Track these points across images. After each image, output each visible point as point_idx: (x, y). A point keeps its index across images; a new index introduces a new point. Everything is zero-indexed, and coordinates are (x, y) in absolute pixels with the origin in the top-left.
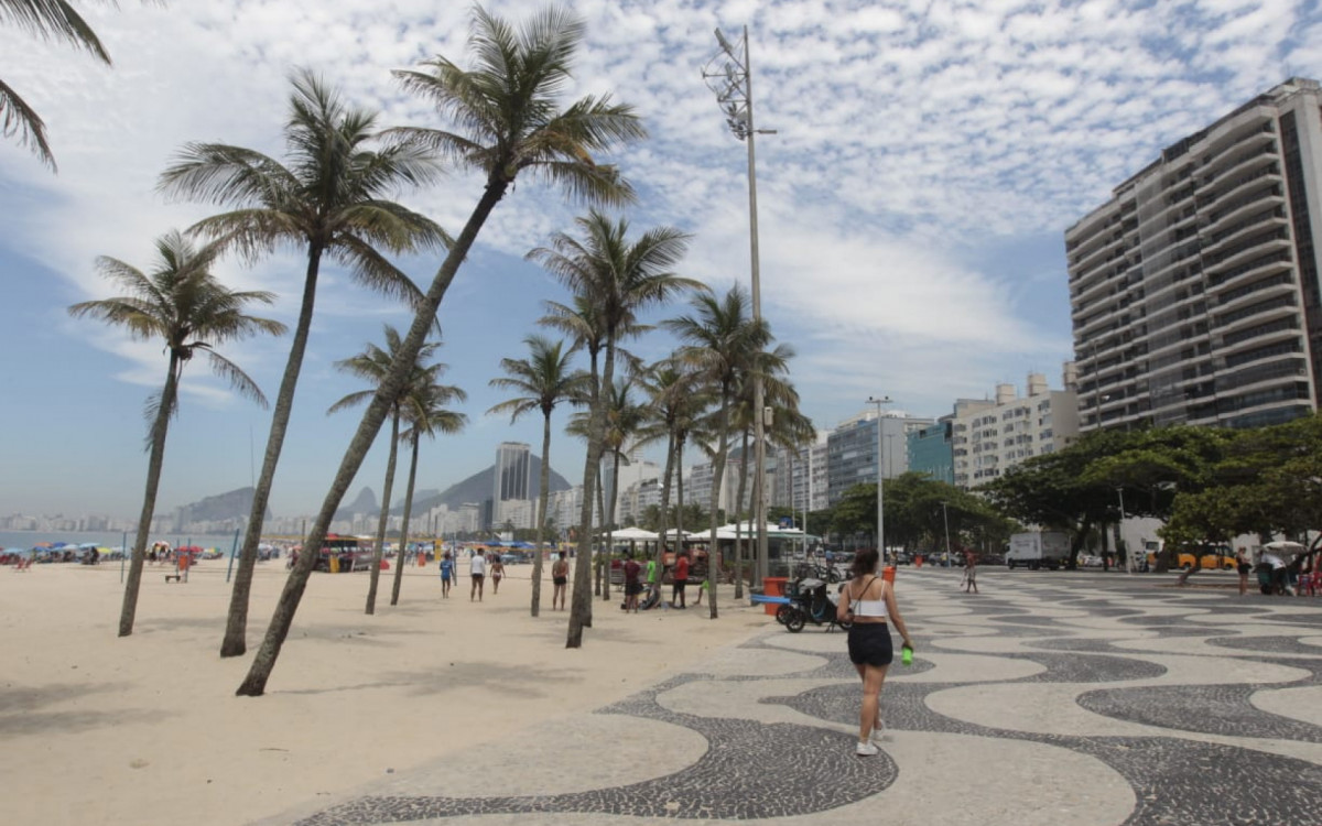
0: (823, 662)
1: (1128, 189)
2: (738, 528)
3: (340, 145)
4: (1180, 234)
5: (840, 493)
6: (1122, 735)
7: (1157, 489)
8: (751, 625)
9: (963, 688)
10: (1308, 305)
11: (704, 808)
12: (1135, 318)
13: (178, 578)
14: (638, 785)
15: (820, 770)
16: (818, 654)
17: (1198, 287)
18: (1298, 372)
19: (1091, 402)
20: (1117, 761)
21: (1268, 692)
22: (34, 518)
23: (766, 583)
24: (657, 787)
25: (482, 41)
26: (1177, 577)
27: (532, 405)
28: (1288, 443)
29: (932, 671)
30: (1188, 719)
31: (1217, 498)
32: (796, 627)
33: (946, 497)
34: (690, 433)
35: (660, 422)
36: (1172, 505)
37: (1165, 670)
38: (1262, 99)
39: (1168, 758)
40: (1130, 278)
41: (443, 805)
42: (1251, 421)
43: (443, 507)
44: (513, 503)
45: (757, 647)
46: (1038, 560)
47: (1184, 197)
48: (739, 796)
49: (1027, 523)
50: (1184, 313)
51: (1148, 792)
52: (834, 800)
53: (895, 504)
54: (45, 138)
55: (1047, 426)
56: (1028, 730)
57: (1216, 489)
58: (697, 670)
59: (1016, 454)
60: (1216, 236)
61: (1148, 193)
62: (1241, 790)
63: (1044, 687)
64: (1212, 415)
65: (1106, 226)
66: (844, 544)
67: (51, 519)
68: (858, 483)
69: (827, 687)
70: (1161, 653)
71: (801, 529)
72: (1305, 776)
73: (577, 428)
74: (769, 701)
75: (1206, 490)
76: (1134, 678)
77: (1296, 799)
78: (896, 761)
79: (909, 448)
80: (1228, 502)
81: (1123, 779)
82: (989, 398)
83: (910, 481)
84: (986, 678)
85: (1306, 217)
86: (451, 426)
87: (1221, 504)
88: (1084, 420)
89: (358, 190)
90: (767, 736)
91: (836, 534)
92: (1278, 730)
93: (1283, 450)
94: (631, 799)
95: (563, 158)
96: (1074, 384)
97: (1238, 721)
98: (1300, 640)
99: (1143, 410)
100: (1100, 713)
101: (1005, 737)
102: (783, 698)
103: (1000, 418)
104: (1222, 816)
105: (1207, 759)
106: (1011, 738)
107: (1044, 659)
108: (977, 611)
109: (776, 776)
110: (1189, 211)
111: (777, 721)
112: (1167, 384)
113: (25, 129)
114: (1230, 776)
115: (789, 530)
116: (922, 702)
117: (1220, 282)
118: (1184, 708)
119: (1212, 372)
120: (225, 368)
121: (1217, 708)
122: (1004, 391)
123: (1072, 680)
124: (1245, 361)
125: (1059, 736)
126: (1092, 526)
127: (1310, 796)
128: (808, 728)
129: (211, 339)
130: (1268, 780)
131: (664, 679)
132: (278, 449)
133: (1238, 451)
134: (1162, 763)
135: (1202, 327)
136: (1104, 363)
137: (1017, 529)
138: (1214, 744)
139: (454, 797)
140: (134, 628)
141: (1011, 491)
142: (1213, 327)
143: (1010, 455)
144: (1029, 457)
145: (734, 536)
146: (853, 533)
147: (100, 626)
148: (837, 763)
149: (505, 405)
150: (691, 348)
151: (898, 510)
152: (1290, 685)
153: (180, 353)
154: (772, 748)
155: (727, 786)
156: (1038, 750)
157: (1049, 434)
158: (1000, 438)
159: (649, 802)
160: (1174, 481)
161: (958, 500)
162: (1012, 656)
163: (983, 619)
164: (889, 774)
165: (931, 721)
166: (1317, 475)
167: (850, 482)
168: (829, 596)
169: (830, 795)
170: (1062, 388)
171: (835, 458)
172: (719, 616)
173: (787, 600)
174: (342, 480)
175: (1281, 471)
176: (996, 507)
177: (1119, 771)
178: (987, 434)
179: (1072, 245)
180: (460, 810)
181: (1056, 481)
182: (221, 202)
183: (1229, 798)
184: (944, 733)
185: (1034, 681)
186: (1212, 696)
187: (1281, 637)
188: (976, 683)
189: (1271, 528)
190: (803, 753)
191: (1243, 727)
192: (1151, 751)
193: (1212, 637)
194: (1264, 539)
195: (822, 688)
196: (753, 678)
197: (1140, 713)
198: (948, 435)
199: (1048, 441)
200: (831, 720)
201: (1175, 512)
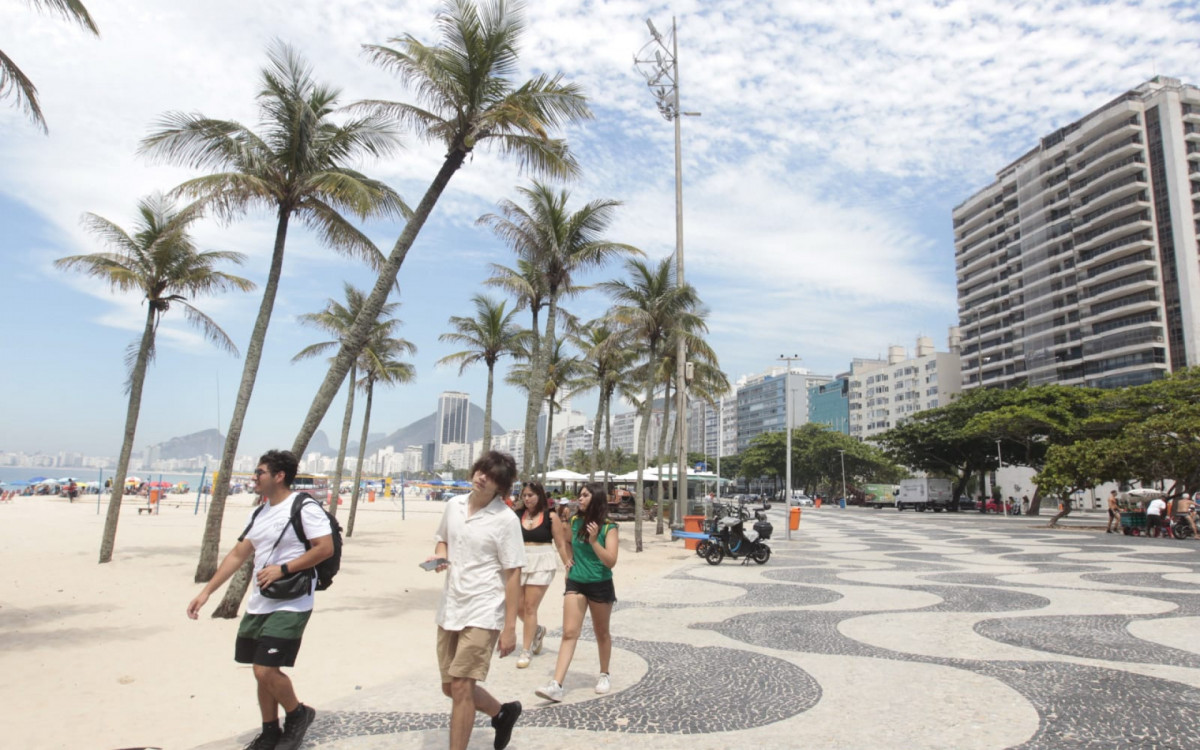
0: (743, 592)
1: (1010, 173)
2: (660, 471)
3: (308, 116)
4: (1054, 214)
5: (748, 441)
6: (1017, 659)
7: (1031, 441)
8: (673, 558)
9: (871, 617)
10: (1166, 279)
11: (651, 724)
12: (1013, 289)
13: (150, 511)
14: (589, 702)
15: (751, 689)
16: (737, 585)
17: (1070, 262)
18: (1156, 339)
19: (973, 363)
20: (1017, 683)
21: (1142, 622)
22: (14, 455)
23: (686, 520)
24: (606, 704)
25: (448, 20)
26: (1049, 519)
27: (478, 357)
28: (1148, 401)
29: (841, 601)
30: (1074, 646)
31: (1086, 450)
32: (715, 560)
33: (842, 445)
34: (617, 385)
35: (591, 375)
36: (1046, 456)
37: (1048, 602)
38: (1131, 95)
39: (1063, 681)
40: (1010, 253)
41: (411, 720)
42: (1113, 382)
43: (390, 449)
44: (453, 446)
45: (681, 578)
46: (924, 503)
47: (1059, 181)
48: (682, 712)
49: (914, 470)
50: (1056, 285)
51: (1049, 711)
52: (768, 717)
54: (37, 102)
55: (933, 384)
56: (934, 655)
57: (1085, 442)
58: (630, 598)
59: (905, 409)
60: (1087, 217)
61: (1027, 178)
62: (1132, 710)
63: (944, 616)
64: (1079, 376)
65: (989, 206)
66: (750, 486)
67: (30, 456)
68: (764, 432)
69: (749, 615)
70: (1043, 587)
71: (715, 472)
72: (1186, 698)
73: (516, 379)
74: (697, 626)
75: (1076, 442)
76: (1022, 609)
77: (1181, 717)
78: (819, 682)
79: (810, 401)
80: (1096, 454)
81: (1024, 699)
82: (882, 358)
83: (812, 431)
84: (890, 608)
85: (1166, 201)
86: (404, 376)
87: (1089, 455)
88: (966, 379)
89: (323, 158)
90: (700, 658)
91: (743, 478)
92: (1156, 656)
93: (1143, 408)
94: (583, 715)
95: (516, 131)
96: (958, 347)
97: (1119, 647)
98: (1164, 577)
99: (1018, 370)
100: (996, 640)
101: (913, 660)
102: (710, 624)
103: (891, 376)
104: (1118, 733)
105: (1097, 681)
106: (919, 661)
107: (939, 591)
108: (874, 548)
109: (712, 695)
110: (1063, 194)
111: (708, 645)
112: (1040, 348)
113: (19, 92)
114: (1120, 697)
115: (703, 473)
116: (836, 628)
117: (1089, 258)
118: (1068, 636)
119: (1080, 338)
120: (198, 319)
121: (1099, 636)
122: (896, 351)
123: (967, 610)
124: (1110, 328)
125: (962, 660)
126: (972, 473)
127: (1193, 715)
128: (737, 651)
129: (186, 292)
130: (1153, 700)
132: (249, 393)
133: (1102, 409)
134: (1058, 685)
135: (1073, 298)
136: (986, 328)
137: (905, 475)
138: (1101, 669)
139: (421, 712)
140: (114, 556)
141: (901, 441)
142: (1082, 298)
143: (900, 410)
144: (918, 411)
145: (656, 478)
146: (759, 477)
147: (81, 553)
148: (766, 683)
149: (452, 357)
150: (622, 307)
151: (803, 458)
152: (1161, 616)
153: (157, 305)
154: (706, 669)
155: (670, 704)
156: (946, 673)
157: (935, 391)
158: (891, 394)
159: (601, 718)
160: (1045, 434)
161: (853, 449)
162: (911, 588)
163: (880, 555)
164: (814, 693)
165: (845, 645)
166: (1174, 430)
167: (756, 431)
168: (745, 533)
169: (763, 712)
170: (948, 350)
171: (743, 409)
172: (644, 549)
173: (707, 536)
174: (310, 422)
175: (1143, 427)
176: (888, 455)
177: (1021, 692)
178: (880, 390)
179: (959, 222)
180: (428, 724)
181: (942, 432)
182: (197, 167)
183: (1122, 717)
184: (859, 657)
185: (933, 611)
186: (1093, 625)
187: (1146, 573)
188: (882, 612)
189: (1130, 478)
190: (734, 674)
191: (1125, 653)
192: (1046, 674)
193: (1086, 573)
194: (1124, 487)
195: (744, 615)
196: (681, 606)
197: (1031, 640)
198: (845, 390)
199: (934, 397)
200: (756, 644)
201: (1048, 462)
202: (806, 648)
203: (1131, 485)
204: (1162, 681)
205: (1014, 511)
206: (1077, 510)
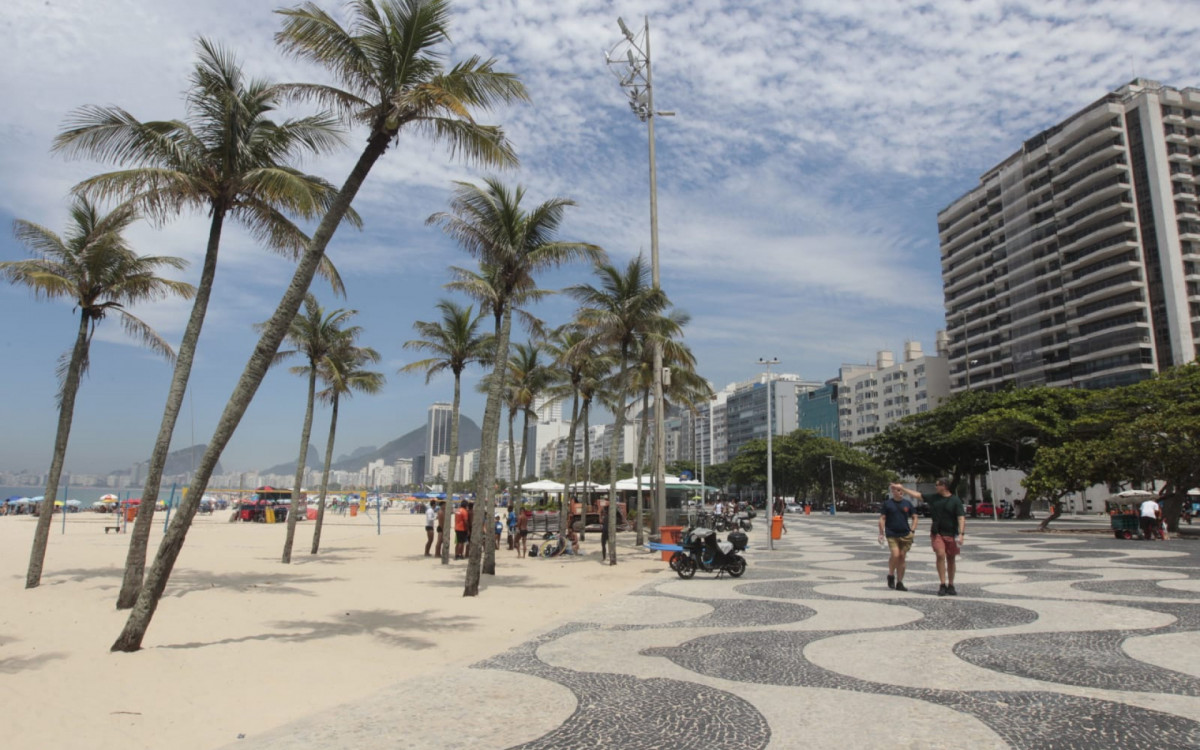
0: (709, 609)
1: (993, 177)
2: (640, 480)
4: (1039, 217)
5: (738, 449)
6: (999, 689)
7: (1019, 443)
8: (647, 571)
9: (843, 637)
10: (1151, 280)
12: (999, 292)
13: (118, 529)
15: (688, 735)
16: (705, 602)
17: (1055, 265)
18: (1142, 340)
19: (961, 367)
20: (997, 721)
21: (1139, 639)
23: (663, 531)
26: (1040, 523)
27: (444, 365)
28: (1136, 402)
29: (812, 619)
30: (1064, 671)
31: (1075, 451)
32: (687, 574)
33: (831, 451)
34: (596, 393)
36: (1034, 458)
37: (1036, 616)
38: (1110, 98)
39: (1050, 718)
40: (995, 256)
42: (1101, 383)
43: (380, 462)
44: (443, 458)
45: (647, 594)
47: (1042, 184)
49: (904, 475)
50: (1042, 287)
53: (785, 459)
55: (921, 388)
56: (906, 684)
57: (1074, 444)
58: (585, 619)
59: (895, 413)
60: (1070, 219)
61: (1012, 181)
63: (922, 635)
64: (1067, 378)
65: (974, 209)
67: (17, 474)
68: (753, 440)
69: (709, 637)
70: (1031, 598)
71: (700, 481)
72: (1194, 739)
73: (485, 387)
74: (650, 652)
75: (1065, 444)
76: (1008, 625)
78: (769, 722)
79: (800, 408)
80: (1085, 455)
82: (870, 363)
83: (800, 437)
84: (865, 626)
85: (1149, 202)
86: (370, 385)
87: (1079, 457)
88: (955, 383)
90: (640, 694)
91: (734, 486)
92: (1155, 682)
93: (1131, 408)
95: (447, 114)
96: (946, 351)
97: (1114, 672)
98: (1159, 584)
99: (1007, 373)
100: (977, 664)
101: (882, 692)
102: (664, 649)
103: (880, 381)
105: (1090, 718)
106: (888, 693)
107: (920, 605)
108: (858, 557)
109: (640, 743)
110: (1047, 196)
111: (653, 676)
112: (1027, 350)
114: (1117, 740)
115: (689, 482)
116: (801, 651)
117: (1074, 260)
118: (1057, 657)
119: (1067, 340)
120: (136, 327)
121: (1093, 657)
122: (884, 356)
123: (948, 627)
124: (1097, 329)
125: (937, 691)
126: (962, 477)
128: (682, 684)
129: (123, 299)
130: (1156, 743)
131: (550, 629)
133: (1090, 410)
134: (1044, 723)
135: (1059, 300)
136: (973, 332)
138: (1094, 700)
140: (43, 580)
141: (889, 446)
142: (1068, 300)
143: (889, 415)
144: (906, 416)
145: (635, 488)
146: (749, 484)
148: (707, 726)
149: (417, 364)
150: (588, 310)
151: (789, 464)
152: (1159, 631)
153: (91, 313)
154: (643, 708)
156: (916, 709)
157: (923, 395)
158: (881, 399)
160: (1034, 436)
161: (842, 454)
162: (888, 602)
163: (863, 564)
164: (761, 739)
165: (808, 674)
166: (1164, 430)
167: (747, 438)
168: (720, 545)
170: (935, 354)
171: (734, 417)
172: (618, 563)
173: (680, 548)
175: (1132, 427)
176: (877, 461)
177: (1001, 735)
178: (868, 395)
179: (943, 226)
181: (931, 437)
184: (822, 689)
185: (911, 629)
186: (1085, 644)
187: (1141, 581)
188: (855, 631)
189: (1120, 479)
190: (673, 713)
191: (1120, 678)
192: (1031, 708)
193: (1077, 581)
194: (1114, 489)
195: (704, 638)
196: (638, 627)
197: (1016, 664)
198: (835, 395)
199: (923, 401)
200: (709, 675)
201: (1037, 465)
202: (763, 678)
203: (1122, 486)
204: (1164, 716)
205: (1005, 514)
206: (1068, 512)
